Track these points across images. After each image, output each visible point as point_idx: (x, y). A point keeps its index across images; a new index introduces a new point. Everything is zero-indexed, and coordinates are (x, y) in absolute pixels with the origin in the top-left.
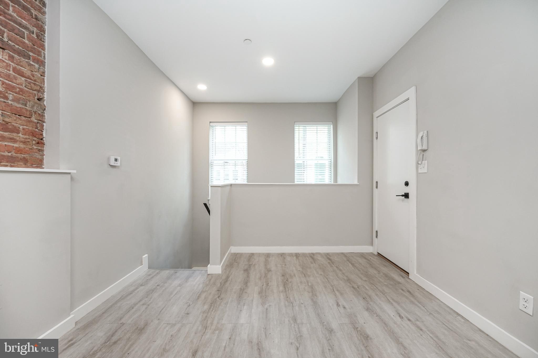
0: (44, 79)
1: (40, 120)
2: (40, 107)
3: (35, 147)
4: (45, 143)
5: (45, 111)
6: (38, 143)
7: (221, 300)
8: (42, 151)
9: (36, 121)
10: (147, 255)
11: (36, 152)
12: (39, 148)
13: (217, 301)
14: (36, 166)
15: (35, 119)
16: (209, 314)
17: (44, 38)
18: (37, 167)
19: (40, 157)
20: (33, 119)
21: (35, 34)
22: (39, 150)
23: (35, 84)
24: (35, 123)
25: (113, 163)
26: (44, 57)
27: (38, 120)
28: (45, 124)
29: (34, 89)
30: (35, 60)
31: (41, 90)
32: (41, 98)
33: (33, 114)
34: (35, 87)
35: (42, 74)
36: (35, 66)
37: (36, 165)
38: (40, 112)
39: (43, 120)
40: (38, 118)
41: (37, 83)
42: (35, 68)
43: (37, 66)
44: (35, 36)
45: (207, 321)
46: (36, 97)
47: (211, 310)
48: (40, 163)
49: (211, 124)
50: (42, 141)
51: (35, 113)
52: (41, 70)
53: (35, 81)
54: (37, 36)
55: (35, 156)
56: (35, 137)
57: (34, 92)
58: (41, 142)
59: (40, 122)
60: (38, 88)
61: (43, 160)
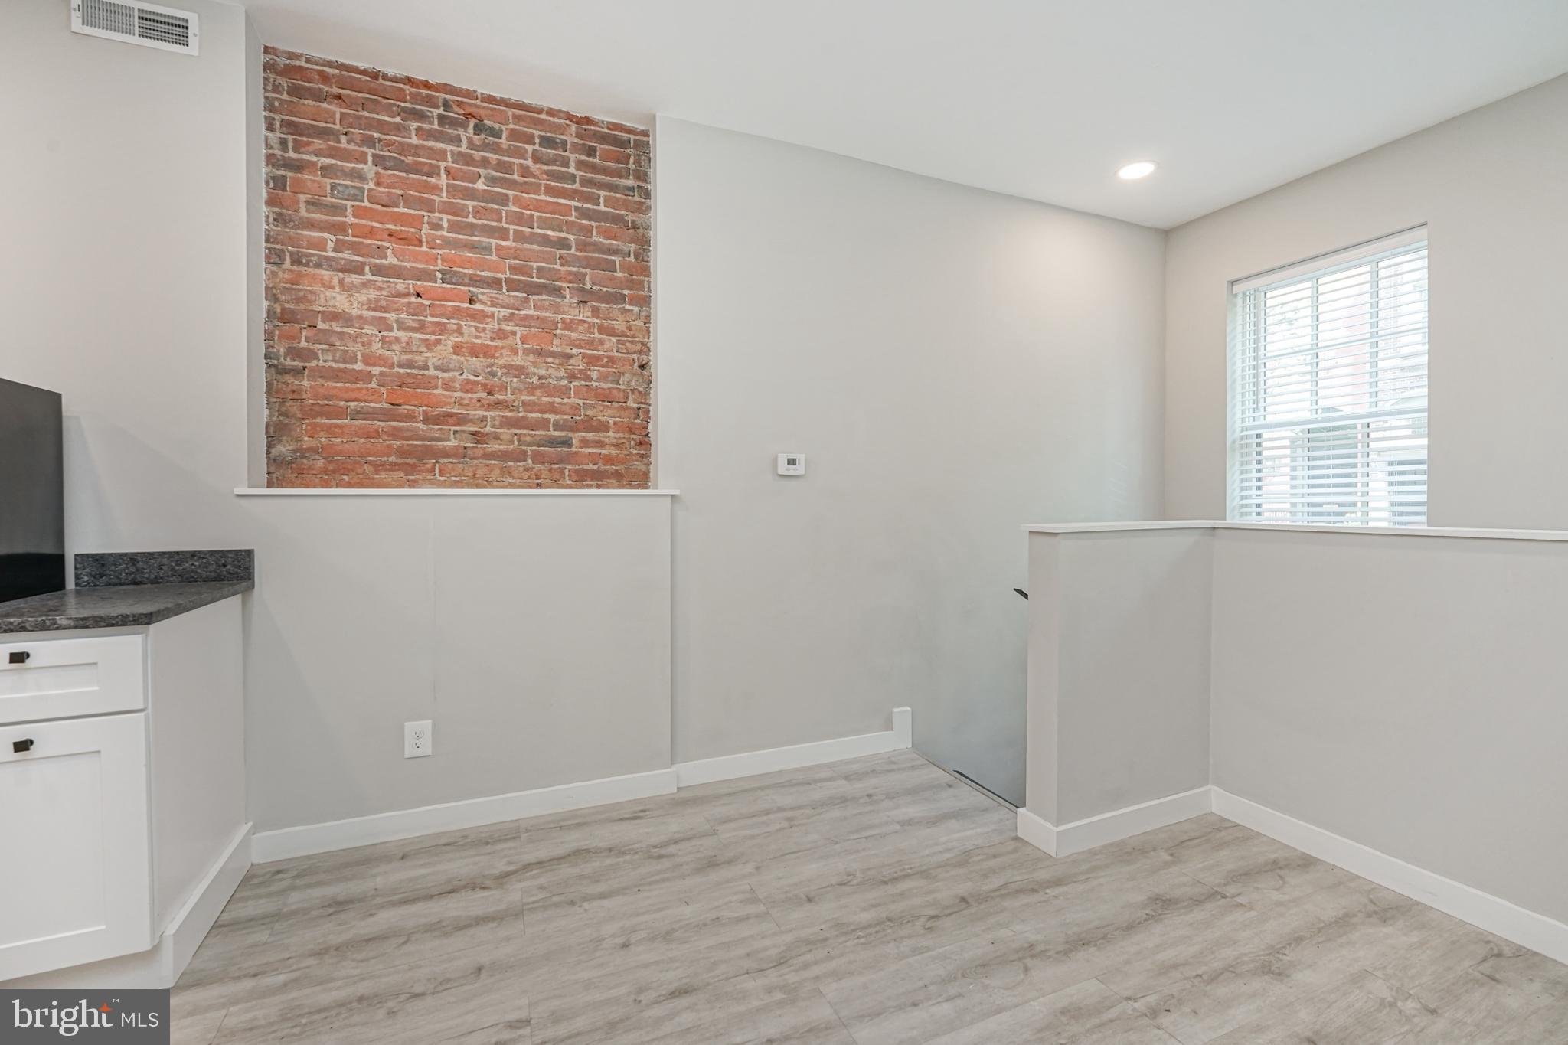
0: (648, 328)
1: (642, 403)
2: (641, 381)
3: (634, 452)
4: (652, 442)
5: (651, 385)
6: (641, 443)
7: (922, 932)
8: (648, 456)
9: (636, 405)
10: (909, 709)
11: (637, 461)
12: (642, 452)
13: (910, 924)
14: (639, 485)
15: (634, 403)
16: (843, 939)
17: (649, 254)
18: (638, 487)
19: (643, 468)
20: (631, 403)
21: (632, 255)
22: (642, 456)
23: (632, 342)
24: (633, 409)
25: (783, 468)
26: (649, 288)
27: (638, 403)
28: (651, 408)
29: (632, 351)
30: (634, 301)
31: (645, 349)
32: (644, 362)
33: (630, 394)
34: (634, 346)
35: (646, 321)
36: (632, 310)
37: (636, 483)
38: (641, 389)
39: (648, 401)
40: (640, 400)
41: (637, 339)
42: (633, 315)
43: (636, 309)
44: (632, 259)
45: (810, 951)
46: (636, 365)
47: (860, 933)
48: (643, 479)
49: (1236, 289)
50: (646, 439)
51: (633, 391)
52: (644, 314)
53: (633, 336)
54: (637, 257)
55: (634, 467)
56: (634, 434)
57: (633, 356)
58: (644, 443)
59: (643, 406)
60: (639, 347)
61: (649, 472)
